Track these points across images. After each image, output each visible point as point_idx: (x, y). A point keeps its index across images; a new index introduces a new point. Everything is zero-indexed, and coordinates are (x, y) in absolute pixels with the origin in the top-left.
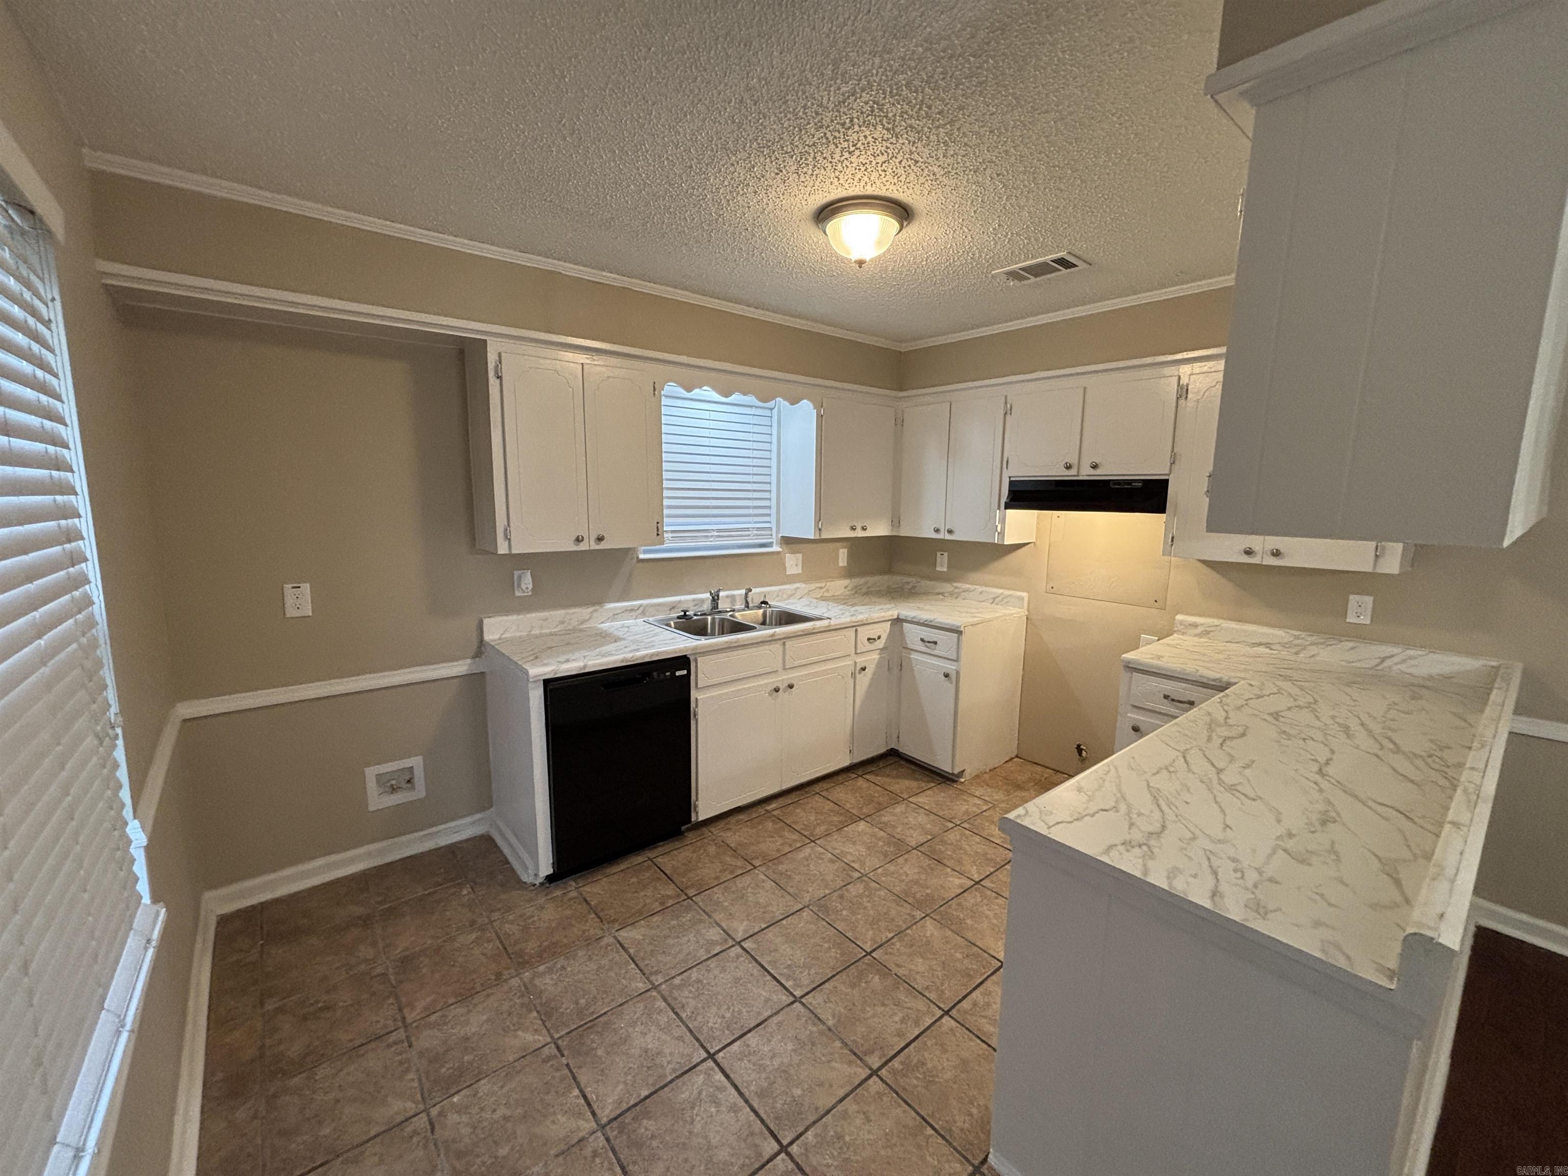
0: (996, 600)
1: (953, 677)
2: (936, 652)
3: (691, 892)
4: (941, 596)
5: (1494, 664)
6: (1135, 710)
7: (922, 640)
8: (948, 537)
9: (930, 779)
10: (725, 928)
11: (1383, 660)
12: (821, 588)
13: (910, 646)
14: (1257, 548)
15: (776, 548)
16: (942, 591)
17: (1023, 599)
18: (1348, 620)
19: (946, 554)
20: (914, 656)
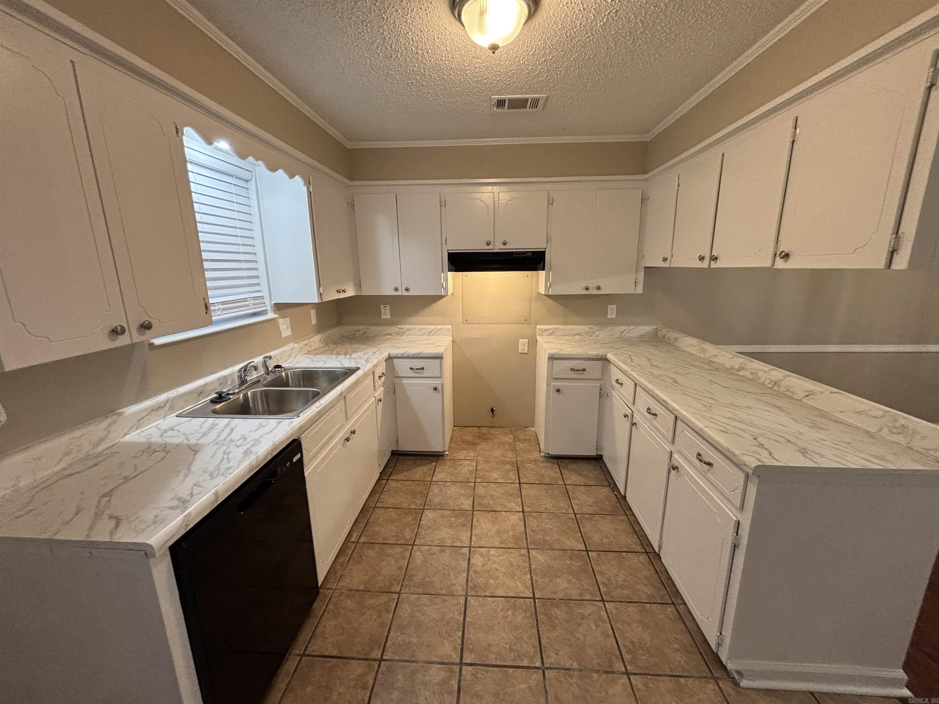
0: (432, 333)
1: (439, 388)
2: (424, 375)
3: (376, 654)
4: (388, 336)
5: (656, 327)
6: (555, 380)
7: (411, 369)
8: (405, 293)
9: (428, 461)
10: (438, 660)
11: (622, 332)
12: (307, 344)
13: (401, 375)
14: (590, 286)
15: (271, 315)
16: (388, 332)
17: (450, 329)
18: (608, 317)
19: (388, 306)
20: (405, 381)
